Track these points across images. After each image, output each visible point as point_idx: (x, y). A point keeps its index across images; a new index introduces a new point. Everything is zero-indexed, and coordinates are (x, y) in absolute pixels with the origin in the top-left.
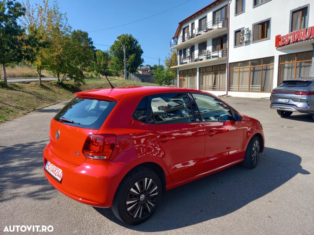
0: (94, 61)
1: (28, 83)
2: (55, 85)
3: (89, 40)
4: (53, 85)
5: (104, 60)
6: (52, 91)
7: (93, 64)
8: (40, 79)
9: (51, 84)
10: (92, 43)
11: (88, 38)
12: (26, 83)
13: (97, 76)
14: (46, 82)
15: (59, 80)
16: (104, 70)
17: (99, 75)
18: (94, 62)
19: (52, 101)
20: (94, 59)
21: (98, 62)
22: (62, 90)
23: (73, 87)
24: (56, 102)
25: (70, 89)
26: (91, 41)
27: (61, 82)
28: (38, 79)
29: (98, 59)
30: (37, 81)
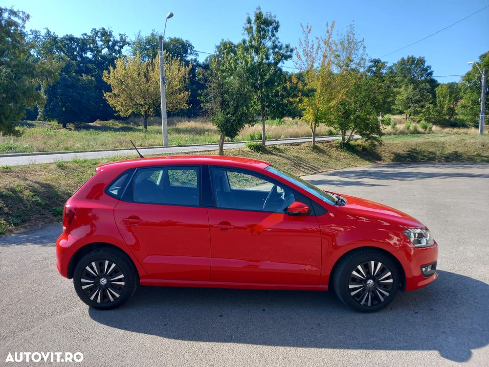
0: (431, 103)
1: (298, 144)
2: (336, 146)
3: (426, 70)
4: (334, 147)
5: (450, 101)
6: (327, 155)
7: (430, 110)
8: (314, 140)
9: (331, 145)
10: (431, 73)
11: (425, 67)
12: (295, 145)
13: (425, 130)
14: (326, 142)
15: (344, 139)
16: (450, 118)
17: (431, 128)
18: (431, 106)
19: (314, 169)
20: (431, 101)
21: (439, 105)
22: (344, 154)
23: (364, 149)
24: (319, 170)
25: (359, 152)
26: (429, 71)
27: (347, 142)
28: (312, 140)
29: (438, 99)
30: (310, 142)
